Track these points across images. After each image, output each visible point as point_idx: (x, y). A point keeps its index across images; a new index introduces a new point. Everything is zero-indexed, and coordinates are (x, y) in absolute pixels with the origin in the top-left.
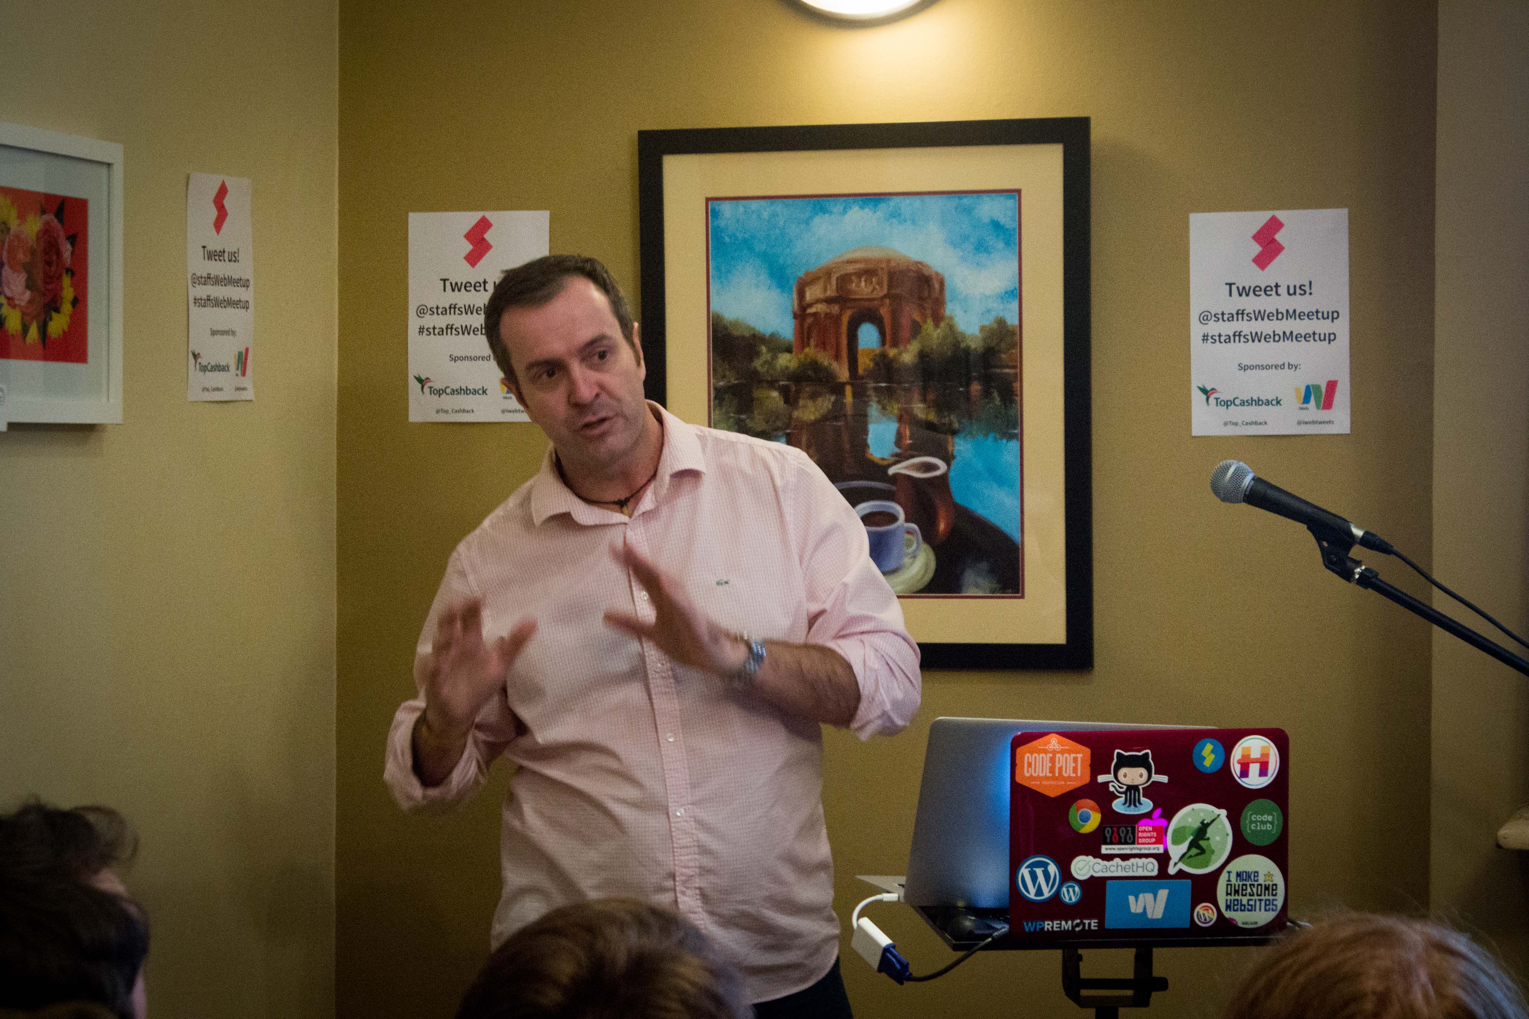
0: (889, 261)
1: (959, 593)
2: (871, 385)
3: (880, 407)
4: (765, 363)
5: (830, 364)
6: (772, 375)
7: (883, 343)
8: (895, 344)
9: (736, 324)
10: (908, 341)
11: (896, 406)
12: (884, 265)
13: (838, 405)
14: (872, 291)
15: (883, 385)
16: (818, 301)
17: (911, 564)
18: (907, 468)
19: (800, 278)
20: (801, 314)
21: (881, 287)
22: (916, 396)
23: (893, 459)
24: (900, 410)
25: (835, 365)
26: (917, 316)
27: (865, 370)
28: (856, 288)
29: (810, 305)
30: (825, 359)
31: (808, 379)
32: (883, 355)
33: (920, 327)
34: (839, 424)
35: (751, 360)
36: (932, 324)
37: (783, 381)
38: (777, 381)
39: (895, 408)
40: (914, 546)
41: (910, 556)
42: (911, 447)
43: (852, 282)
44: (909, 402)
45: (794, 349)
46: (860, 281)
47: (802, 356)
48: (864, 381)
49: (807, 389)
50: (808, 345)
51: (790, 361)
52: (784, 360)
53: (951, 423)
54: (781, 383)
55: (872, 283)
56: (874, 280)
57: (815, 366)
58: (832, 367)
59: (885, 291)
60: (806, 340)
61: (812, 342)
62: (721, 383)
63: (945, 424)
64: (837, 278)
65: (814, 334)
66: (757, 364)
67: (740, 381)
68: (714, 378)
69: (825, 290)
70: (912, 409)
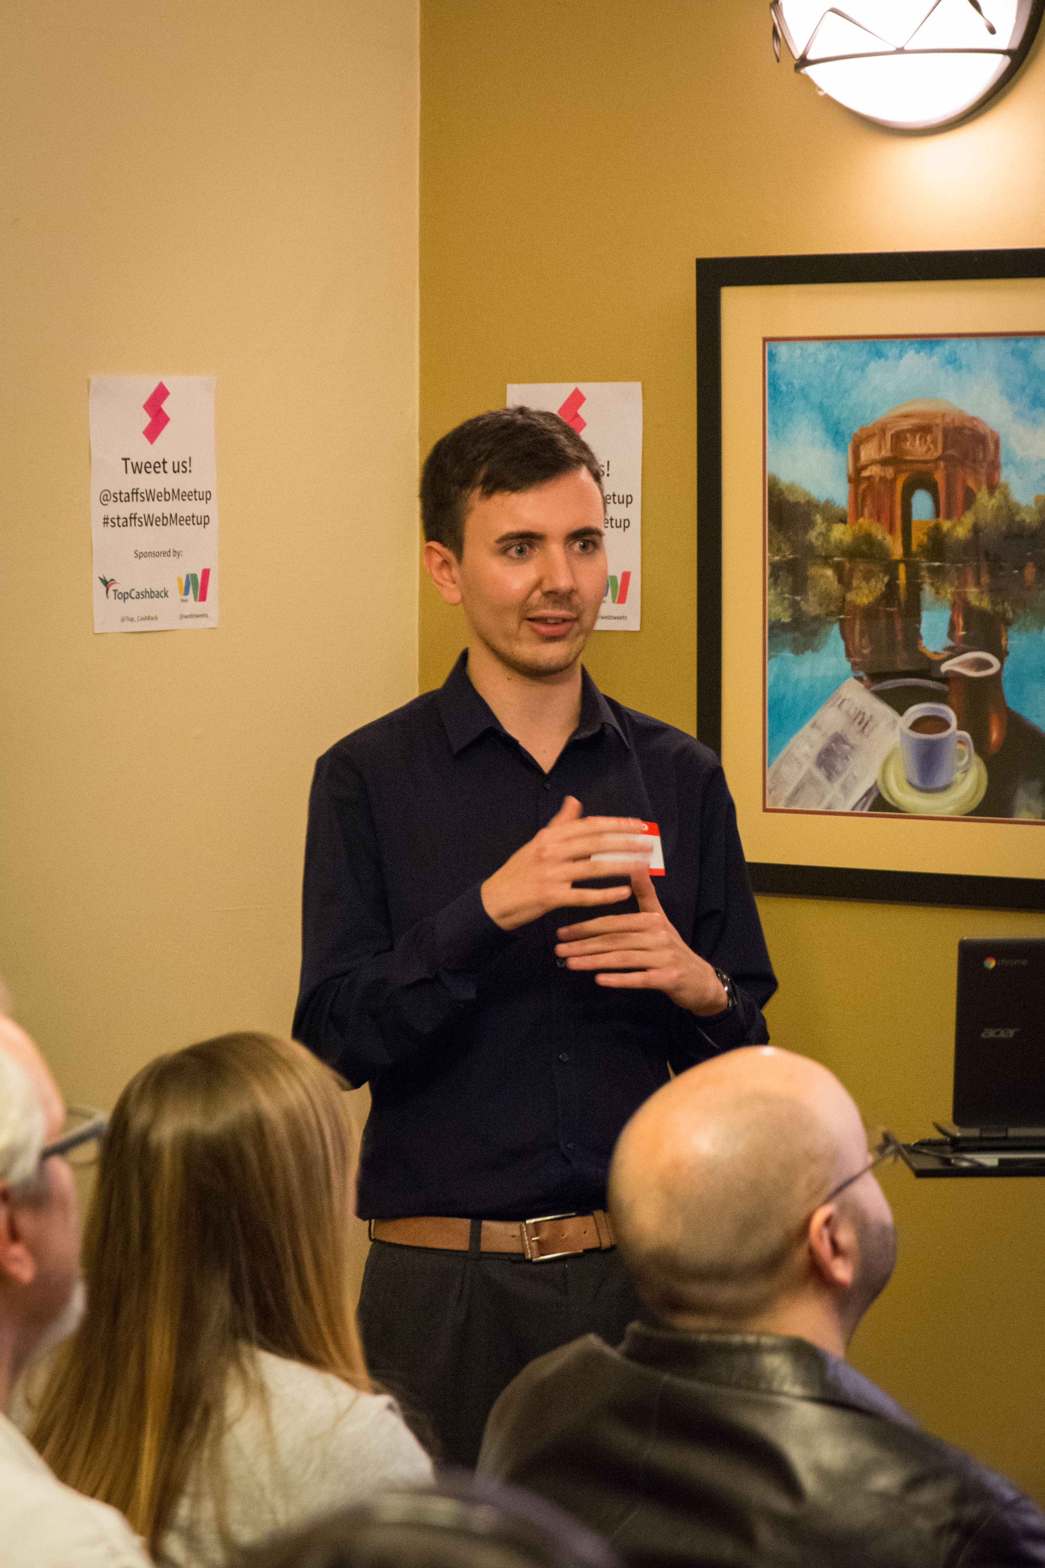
0: (944, 415)
1: (1012, 817)
2: (925, 564)
3: (933, 591)
4: (820, 534)
5: (885, 539)
6: (826, 550)
7: (937, 514)
8: (949, 517)
9: (791, 488)
10: (963, 513)
11: (949, 590)
12: (938, 421)
13: (892, 586)
14: (927, 452)
15: (937, 564)
16: (873, 462)
17: (964, 779)
18: (961, 664)
19: (856, 435)
20: (855, 479)
21: (935, 445)
22: (970, 579)
23: (947, 653)
24: (953, 594)
25: (889, 538)
26: (971, 483)
27: (919, 546)
28: (911, 448)
29: (865, 467)
30: (879, 532)
31: (863, 555)
32: (937, 528)
33: (974, 495)
34: (892, 609)
35: (807, 532)
36: (986, 491)
37: (837, 557)
38: (832, 557)
39: (949, 591)
40: (966, 758)
41: (961, 771)
42: (965, 640)
43: (906, 440)
44: (963, 584)
45: (848, 520)
46: (915, 441)
47: (856, 527)
48: (918, 559)
49: (861, 567)
50: (862, 515)
51: (844, 534)
52: (840, 533)
53: (1004, 613)
54: (836, 559)
55: (926, 441)
56: (929, 438)
57: (868, 539)
58: (886, 541)
59: (940, 452)
60: (860, 508)
61: (866, 512)
62: (777, 558)
63: (997, 613)
64: (892, 436)
65: (868, 502)
66: (813, 535)
67: (796, 556)
68: (769, 552)
69: (880, 449)
70: (965, 593)
